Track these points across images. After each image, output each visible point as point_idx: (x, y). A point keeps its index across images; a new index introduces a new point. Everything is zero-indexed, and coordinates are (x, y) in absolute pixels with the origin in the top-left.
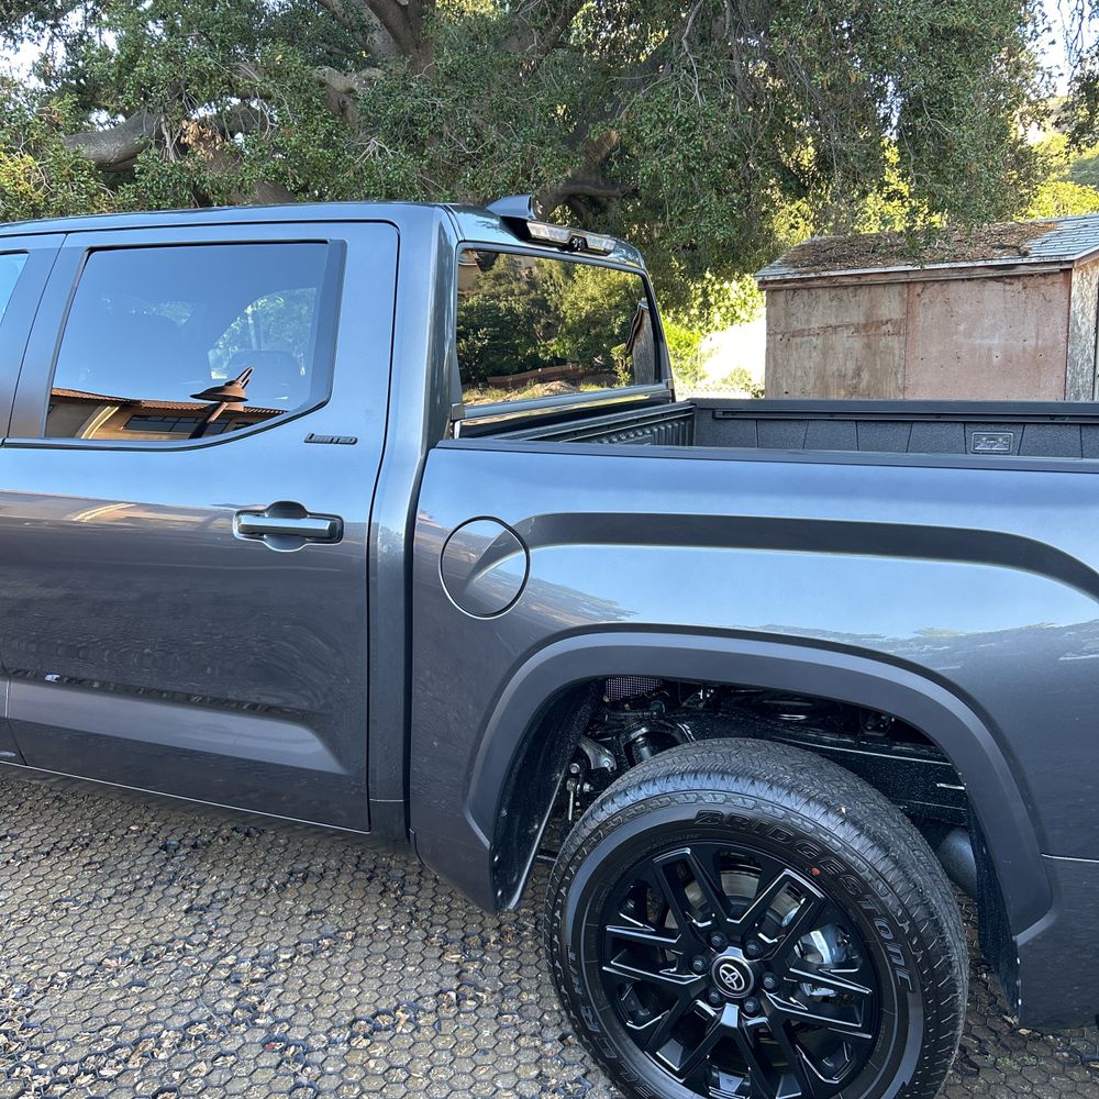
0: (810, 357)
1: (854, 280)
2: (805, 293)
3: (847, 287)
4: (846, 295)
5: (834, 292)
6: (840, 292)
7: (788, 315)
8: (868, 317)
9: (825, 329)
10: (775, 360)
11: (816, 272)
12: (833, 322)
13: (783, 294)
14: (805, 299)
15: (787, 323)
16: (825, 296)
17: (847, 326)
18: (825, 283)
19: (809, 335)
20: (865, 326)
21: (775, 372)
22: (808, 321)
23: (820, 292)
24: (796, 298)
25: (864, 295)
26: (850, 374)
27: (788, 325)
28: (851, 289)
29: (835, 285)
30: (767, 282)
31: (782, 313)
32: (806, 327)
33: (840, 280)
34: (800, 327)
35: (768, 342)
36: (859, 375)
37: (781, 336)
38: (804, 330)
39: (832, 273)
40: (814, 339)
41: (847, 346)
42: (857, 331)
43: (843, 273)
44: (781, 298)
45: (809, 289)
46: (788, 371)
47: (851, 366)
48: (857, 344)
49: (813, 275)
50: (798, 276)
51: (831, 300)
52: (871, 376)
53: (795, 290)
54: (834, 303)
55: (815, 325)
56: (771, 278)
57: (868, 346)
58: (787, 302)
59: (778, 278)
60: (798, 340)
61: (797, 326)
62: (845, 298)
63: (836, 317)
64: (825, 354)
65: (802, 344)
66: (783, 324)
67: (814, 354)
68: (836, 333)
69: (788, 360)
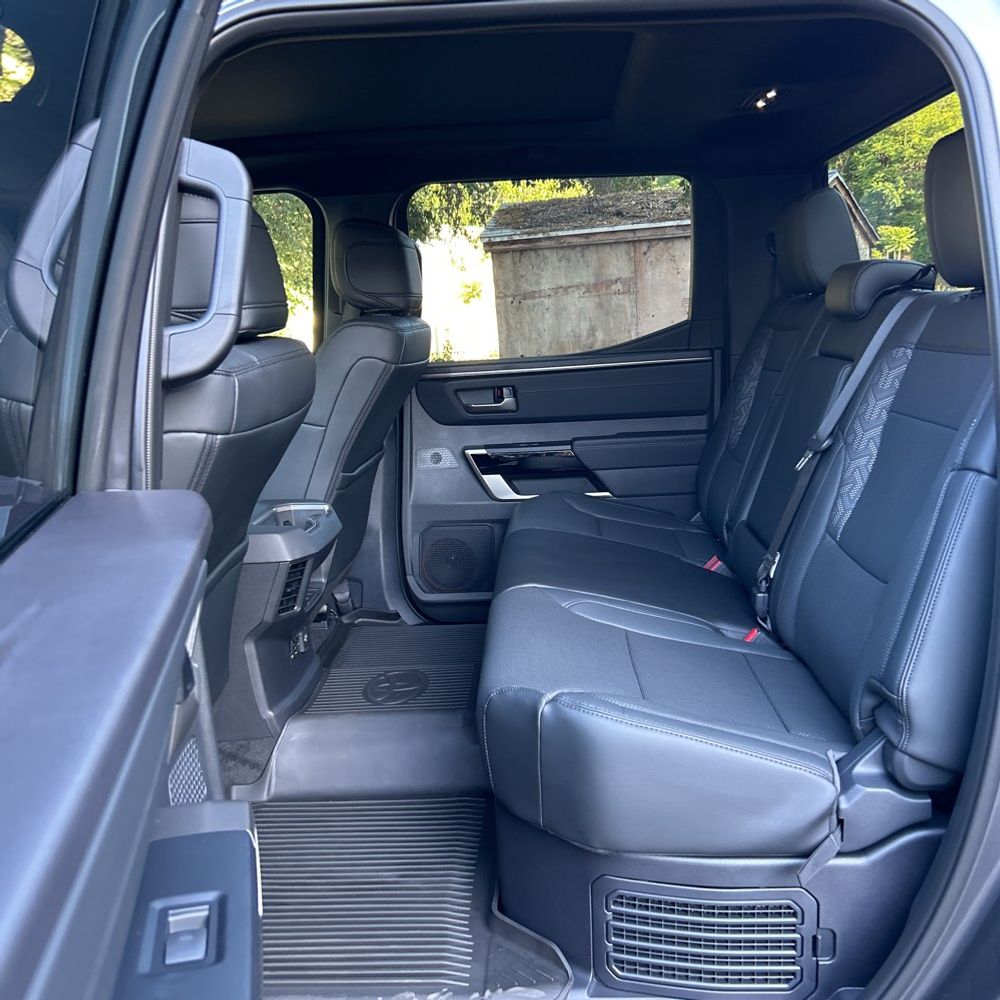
0: (543, 319)
1: (582, 240)
2: (533, 254)
3: (573, 247)
4: (573, 255)
5: (562, 252)
6: (568, 252)
7: (517, 277)
8: (597, 275)
9: (556, 290)
10: (507, 324)
11: (544, 233)
12: (563, 282)
13: (509, 255)
15: (517, 286)
16: (553, 257)
17: (578, 287)
18: (552, 243)
19: (540, 297)
20: (596, 285)
21: (509, 336)
22: (538, 283)
23: (547, 253)
24: (523, 260)
25: (592, 255)
26: (585, 334)
27: (517, 287)
28: (579, 249)
29: (562, 246)
30: (494, 244)
31: (511, 275)
32: (536, 289)
33: (568, 240)
34: (530, 289)
35: (498, 305)
36: (594, 335)
37: (511, 299)
38: (534, 292)
39: (560, 233)
40: (546, 301)
41: (579, 306)
42: (588, 290)
43: (571, 232)
44: (508, 260)
45: (535, 250)
46: (522, 335)
47: (585, 326)
48: (589, 303)
49: (541, 236)
50: (525, 237)
51: (560, 261)
52: (605, 335)
53: (522, 251)
54: (563, 264)
55: (546, 286)
56: (498, 240)
57: (600, 306)
58: (514, 263)
59: (506, 239)
60: (529, 302)
61: (526, 287)
62: (573, 257)
63: (566, 277)
64: (557, 315)
65: (534, 305)
66: (513, 287)
67: (547, 316)
68: (567, 293)
69: (521, 323)
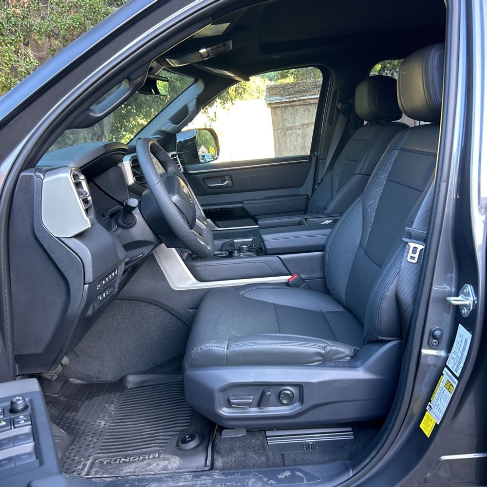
0: (297, 140)
2: (291, 108)
3: (311, 104)
4: (311, 108)
5: (305, 107)
6: (308, 107)
7: (284, 120)
9: (303, 125)
10: (279, 143)
11: (297, 98)
12: (306, 122)
13: (279, 109)
14: (291, 111)
15: (283, 124)
16: (301, 109)
18: (301, 103)
19: (295, 129)
21: (280, 149)
22: (294, 122)
23: (298, 107)
24: (286, 111)
27: (284, 124)
29: (306, 104)
30: (272, 104)
31: (280, 118)
32: (292, 125)
33: (309, 101)
34: (290, 125)
35: (274, 134)
37: (281, 131)
38: (292, 127)
39: (305, 98)
40: (298, 131)
43: (311, 97)
44: (279, 111)
45: (292, 106)
46: (286, 148)
49: (295, 99)
50: (288, 100)
51: (305, 112)
53: (285, 107)
54: (306, 112)
55: (297, 124)
56: (274, 102)
58: (282, 113)
59: (278, 101)
60: (290, 132)
61: (288, 125)
62: (311, 110)
63: (308, 119)
65: (292, 133)
66: (281, 124)
67: (299, 138)
68: (308, 127)
69: (286, 142)
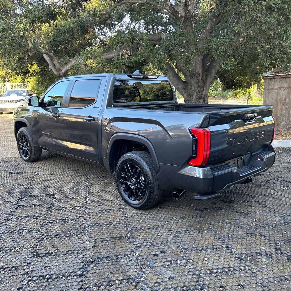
0: (274, 95)
1: (285, 76)
2: (273, 79)
3: (283, 78)
4: (284, 80)
5: (280, 79)
7: (269, 85)
8: (288, 85)
9: (278, 88)
10: (265, 96)
12: (280, 87)
14: (273, 81)
15: (269, 87)
16: (278, 80)
17: (283, 88)
18: (278, 77)
19: (274, 90)
20: (288, 88)
21: (265, 99)
22: (274, 86)
23: (277, 79)
24: (271, 81)
25: (288, 80)
26: (283, 99)
28: (285, 78)
29: (280, 77)
30: (264, 77)
31: (267, 84)
32: (273, 88)
33: (282, 76)
34: (272, 88)
36: (286, 100)
37: (267, 90)
38: (273, 89)
39: (280, 75)
40: (275, 91)
41: (283, 93)
42: (286, 89)
43: (282, 74)
44: (267, 81)
45: (274, 78)
46: (268, 99)
47: (284, 98)
48: (286, 92)
49: (275, 75)
50: (271, 75)
51: (280, 81)
52: (289, 100)
53: (271, 79)
54: (280, 82)
56: (265, 76)
57: (288, 93)
58: (269, 82)
59: (267, 76)
60: (271, 91)
61: (271, 87)
62: (283, 80)
63: (281, 85)
64: (277, 94)
65: (272, 92)
66: (268, 87)
67: (275, 94)
68: (280, 89)
69: (269, 96)
